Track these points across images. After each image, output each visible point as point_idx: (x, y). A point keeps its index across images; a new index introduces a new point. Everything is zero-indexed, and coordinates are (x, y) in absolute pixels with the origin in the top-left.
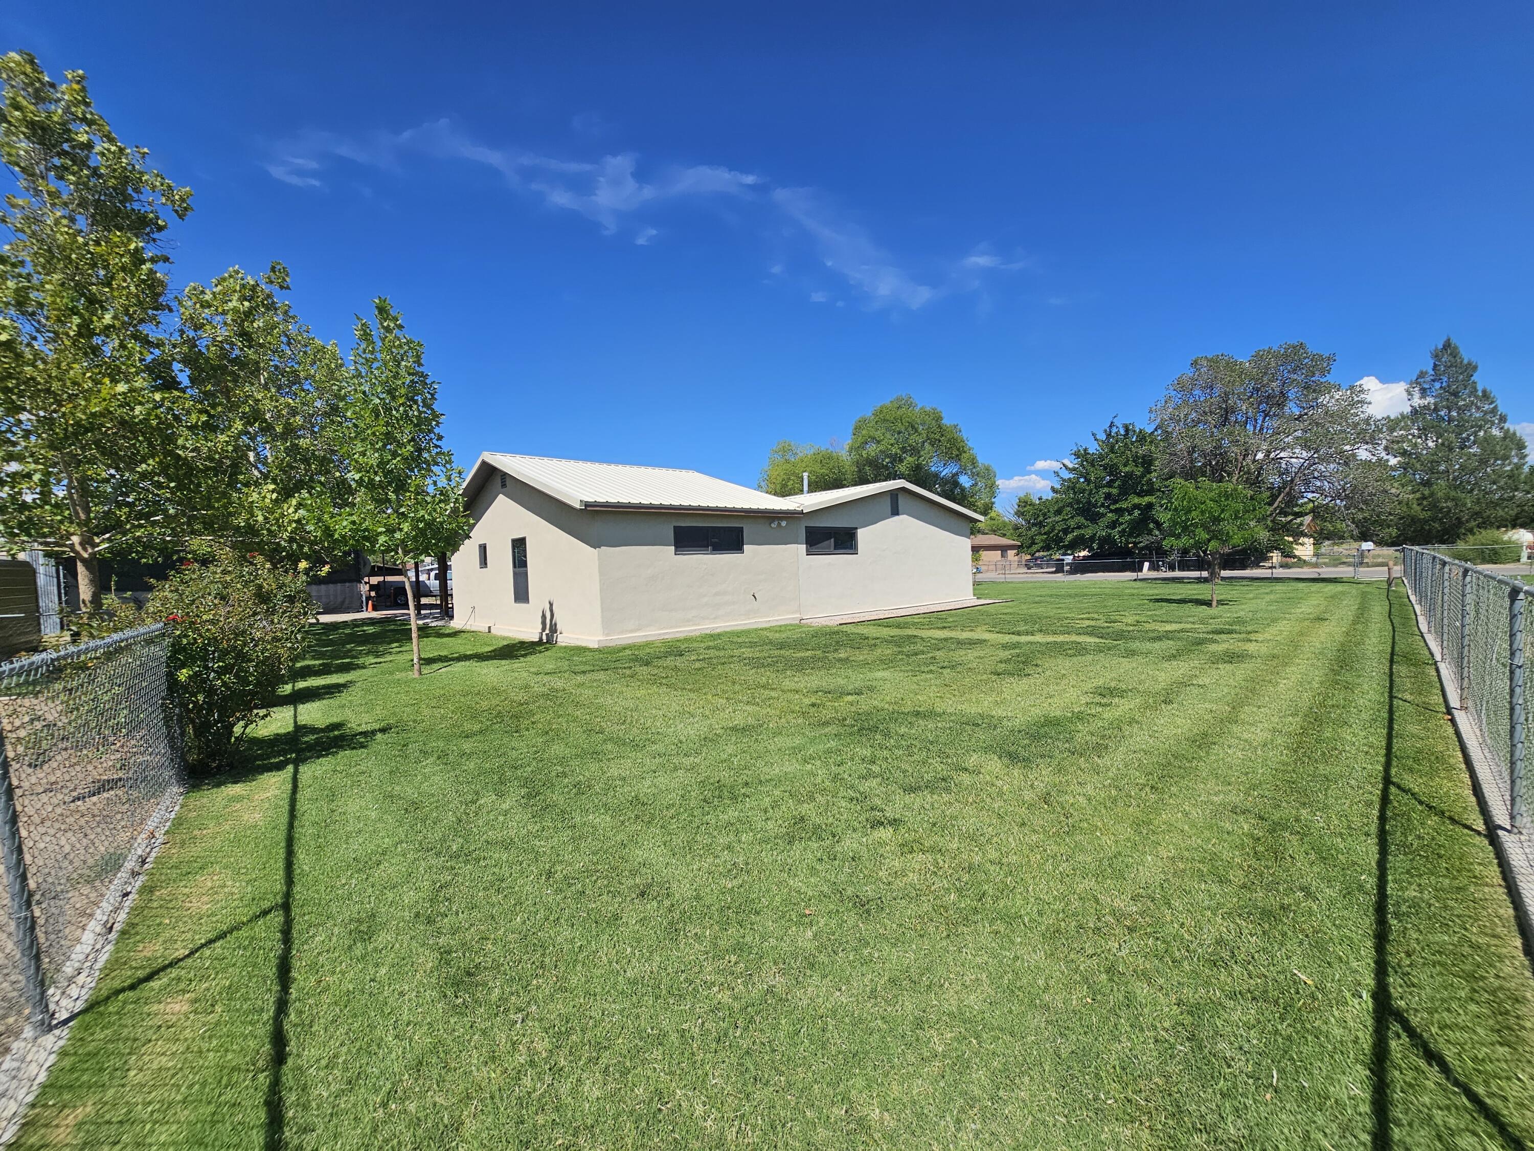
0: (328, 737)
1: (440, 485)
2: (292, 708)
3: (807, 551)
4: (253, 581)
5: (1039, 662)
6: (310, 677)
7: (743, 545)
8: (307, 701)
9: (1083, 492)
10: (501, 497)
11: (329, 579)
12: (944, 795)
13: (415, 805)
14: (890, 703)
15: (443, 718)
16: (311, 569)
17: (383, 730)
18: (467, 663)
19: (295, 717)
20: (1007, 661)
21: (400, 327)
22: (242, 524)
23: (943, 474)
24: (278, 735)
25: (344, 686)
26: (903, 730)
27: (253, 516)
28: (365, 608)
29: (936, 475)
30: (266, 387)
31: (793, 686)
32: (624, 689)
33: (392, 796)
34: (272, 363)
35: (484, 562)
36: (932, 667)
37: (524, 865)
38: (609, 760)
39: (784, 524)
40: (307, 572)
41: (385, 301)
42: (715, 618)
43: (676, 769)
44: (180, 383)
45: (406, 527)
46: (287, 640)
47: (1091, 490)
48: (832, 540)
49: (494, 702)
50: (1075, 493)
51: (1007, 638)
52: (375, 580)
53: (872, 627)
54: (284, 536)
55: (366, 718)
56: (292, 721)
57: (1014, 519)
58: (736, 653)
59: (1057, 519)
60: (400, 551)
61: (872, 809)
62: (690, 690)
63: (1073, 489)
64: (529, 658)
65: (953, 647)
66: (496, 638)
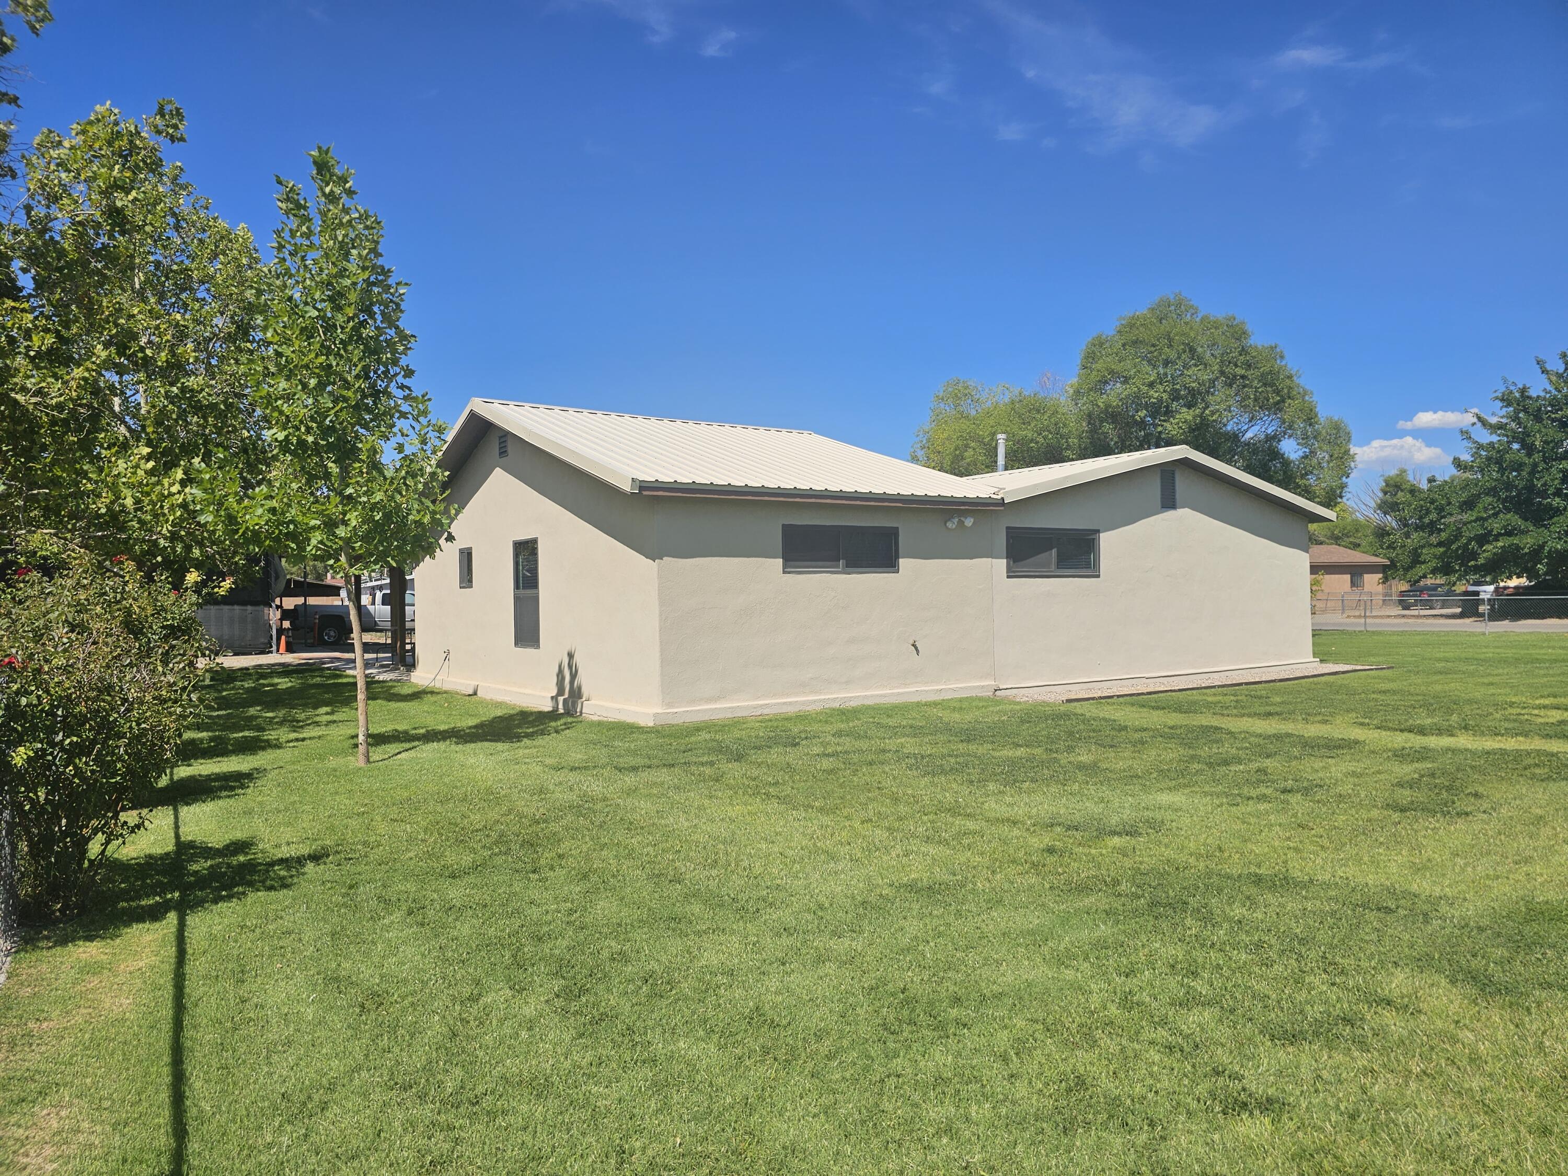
0: (229, 866)
1: (408, 450)
2: (169, 811)
3: (1009, 570)
4: (118, 602)
5: (1481, 790)
6: (196, 759)
7: (897, 557)
8: (195, 801)
9: (1519, 467)
10: (498, 471)
11: (232, 598)
12: (1356, 1054)
13: (377, 998)
14: (1199, 856)
15: (411, 840)
16: (204, 583)
17: (316, 858)
18: (442, 745)
19: (177, 827)
20: (1411, 785)
21: (350, 193)
22: (103, 511)
23: (1249, 435)
24: (150, 856)
25: (249, 776)
26: (1238, 911)
27: (118, 498)
28: (274, 648)
29: (1235, 437)
30: (141, 296)
31: (1003, 811)
32: (706, 802)
33: (337, 979)
34: (151, 258)
35: (467, 578)
36: (1263, 790)
37: (574, 1131)
38: (699, 934)
39: (969, 522)
40: (198, 588)
41: (327, 152)
42: (847, 683)
43: (820, 960)
44: (21, 290)
45: (354, 518)
46: (175, 702)
47: (1535, 465)
48: (1054, 551)
49: (493, 815)
50: (1502, 470)
51: (1400, 740)
52: (290, 603)
53: (1128, 709)
54: (164, 531)
55: (287, 834)
56: (173, 835)
57: (1377, 518)
58: (891, 744)
59: (1465, 517)
60: (343, 559)
61: (1217, 1073)
62: (821, 810)
63: (1499, 462)
64: (540, 741)
65: (1296, 752)
66: (485, 704)
